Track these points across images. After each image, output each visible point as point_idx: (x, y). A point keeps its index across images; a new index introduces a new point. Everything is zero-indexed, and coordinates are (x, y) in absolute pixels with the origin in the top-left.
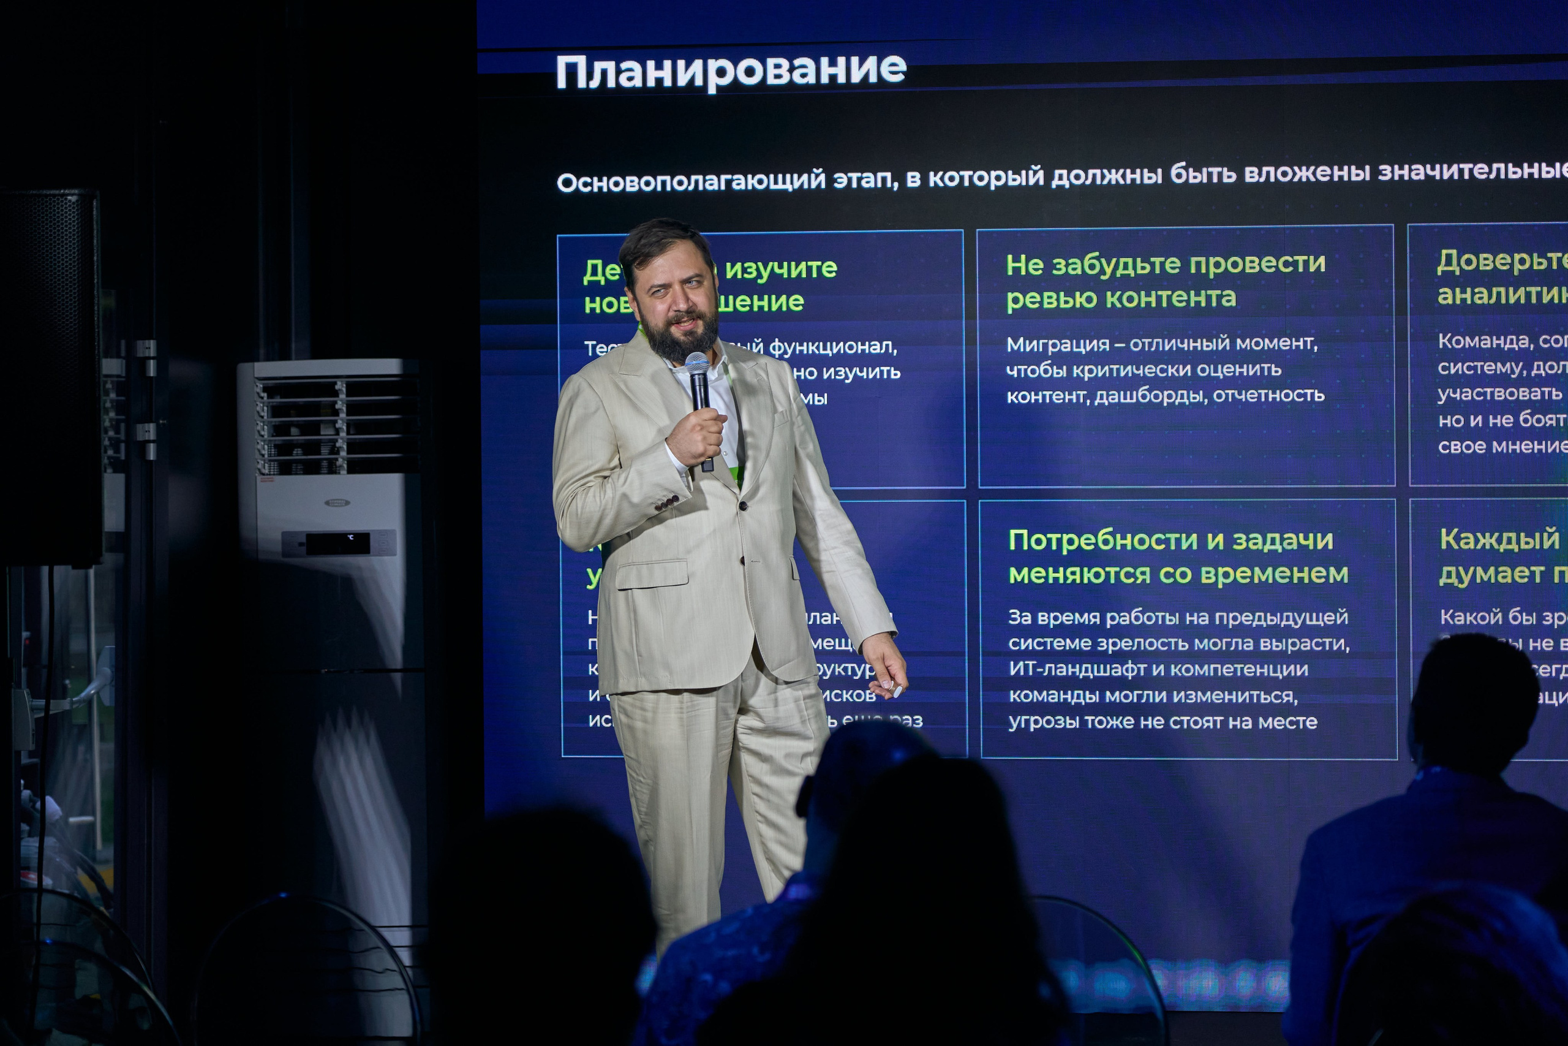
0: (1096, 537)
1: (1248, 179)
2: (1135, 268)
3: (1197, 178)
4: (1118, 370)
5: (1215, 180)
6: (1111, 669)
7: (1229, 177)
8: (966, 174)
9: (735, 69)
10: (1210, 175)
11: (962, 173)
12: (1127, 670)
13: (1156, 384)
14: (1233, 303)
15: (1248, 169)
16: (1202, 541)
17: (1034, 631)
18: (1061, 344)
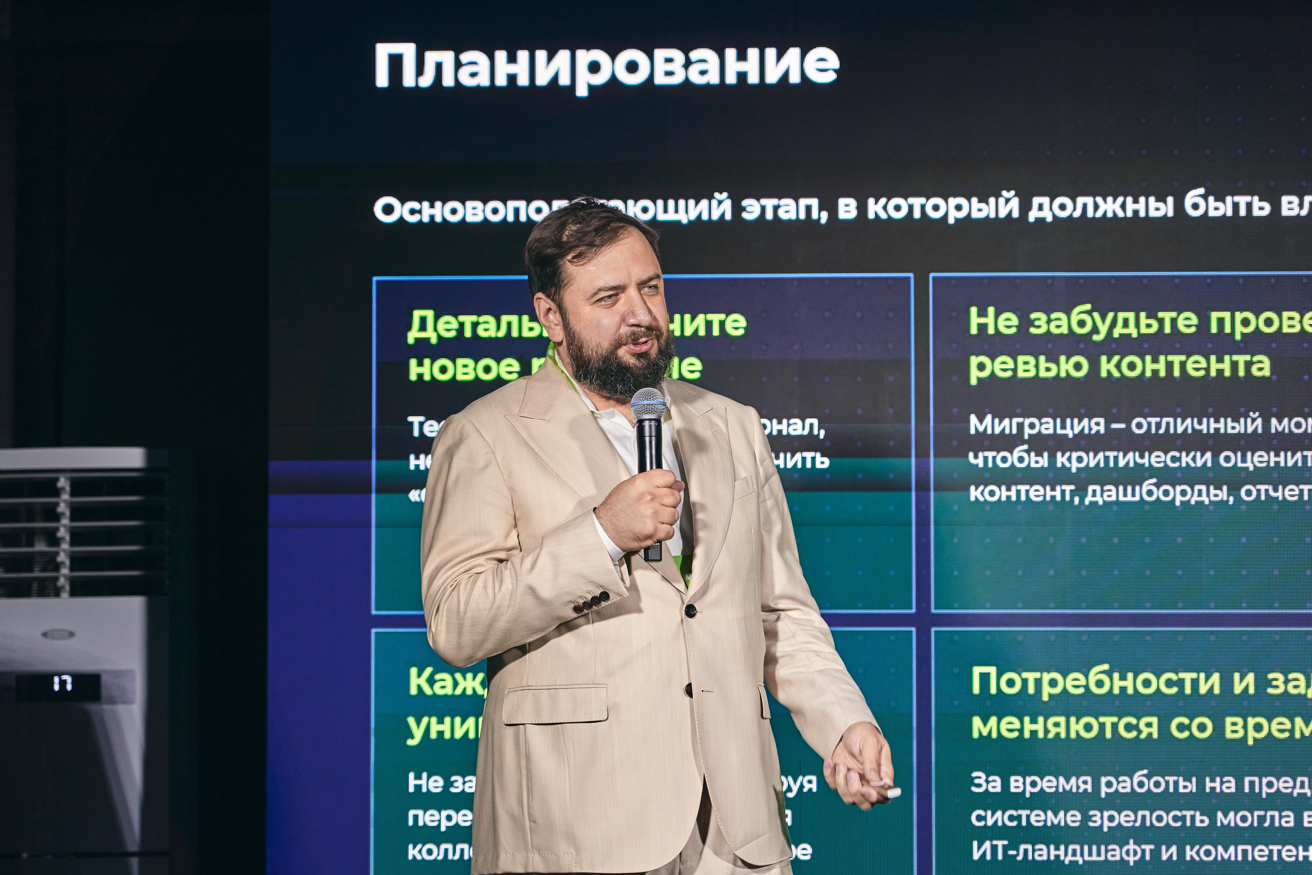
0: (1087, 676)
1: (1285, 212)
2: (1137, 325)
3: (1219, 209)
4: (1116, 458)
5: (1243, 212)
6: (1107, 851)
7: (1262, 208)
8: (917, 202)
9: (613, 62)
10: (1236, 206)
11: (911, 200)
12: (1128, 853)
13: (1166, 477)
14: (1267, 372)
15: (1285, 199)
16: (1227, 683)
17: (1005, 800)
18: (1041, 424)
